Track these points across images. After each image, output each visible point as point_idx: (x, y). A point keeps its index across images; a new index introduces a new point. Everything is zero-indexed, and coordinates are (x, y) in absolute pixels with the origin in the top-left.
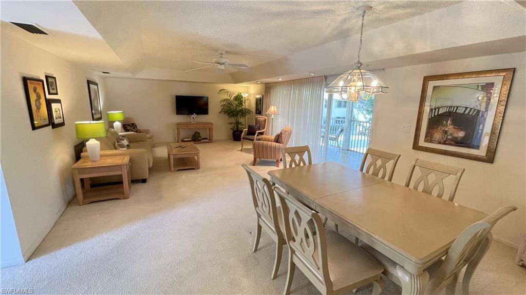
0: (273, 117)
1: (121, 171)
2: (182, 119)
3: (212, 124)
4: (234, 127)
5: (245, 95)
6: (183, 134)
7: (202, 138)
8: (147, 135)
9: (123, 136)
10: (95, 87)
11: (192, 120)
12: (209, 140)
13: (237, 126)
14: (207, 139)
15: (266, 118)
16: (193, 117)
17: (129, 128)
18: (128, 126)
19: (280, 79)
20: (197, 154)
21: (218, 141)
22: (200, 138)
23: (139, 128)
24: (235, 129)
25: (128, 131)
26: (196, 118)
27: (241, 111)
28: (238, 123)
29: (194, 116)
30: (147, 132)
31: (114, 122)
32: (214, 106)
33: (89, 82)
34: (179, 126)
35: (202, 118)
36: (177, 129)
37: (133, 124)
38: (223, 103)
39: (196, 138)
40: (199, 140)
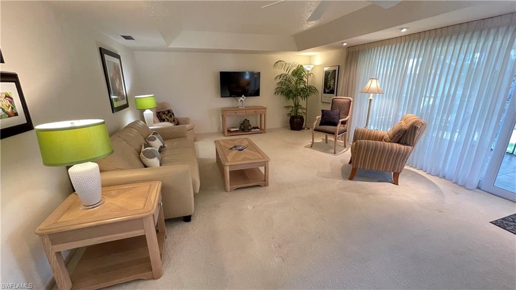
0: (371, 98)
1: (144, 228)
2: (227, 102)
3: (266, 108)
4: (291, 111)
5: (307, 68)
6: (229, 122)
7: (252, 127)
8: (187, 126)
9: (156, 132)
10: (117, 61)
11: (240, 104)
12: (260, 130)
13: (296, 110)
14: (258, 128)
15: (352, 99)
16: (242, 100)
17: (164, 117)
18: (163, 114)
19: (404, 30)
20: (265, 164)
21: (271, 130)
22: (249, 128)
23: (176, 116)
24: (293, 114)
25: (163, 120)
26: (245, 102)
27: (302, 90)
28: (297, 106)
29: (243, 98)
30: (186, 121)
31: (144, 110)
32: (267, 86)
33: (102, 52)
34: (224, 112)
35: (252, 101)
36: (223, 116)
37: (169, 111)
38: (278, 81)
39: (245, 128)
40: (249, 130)
